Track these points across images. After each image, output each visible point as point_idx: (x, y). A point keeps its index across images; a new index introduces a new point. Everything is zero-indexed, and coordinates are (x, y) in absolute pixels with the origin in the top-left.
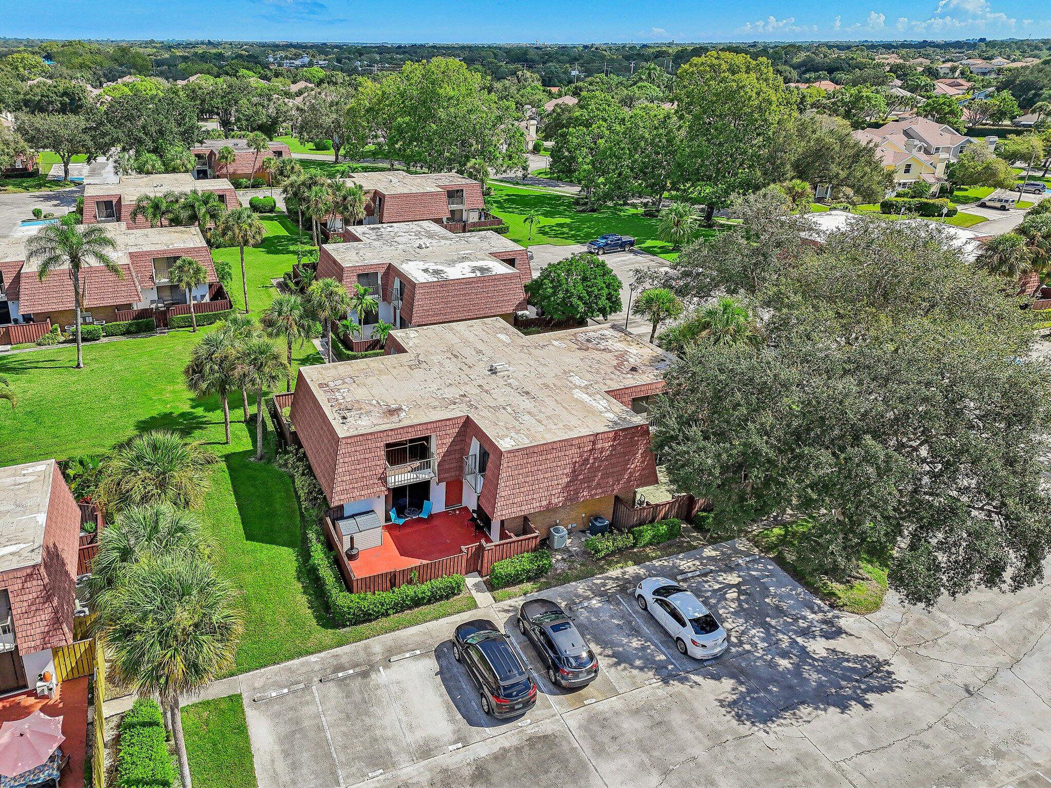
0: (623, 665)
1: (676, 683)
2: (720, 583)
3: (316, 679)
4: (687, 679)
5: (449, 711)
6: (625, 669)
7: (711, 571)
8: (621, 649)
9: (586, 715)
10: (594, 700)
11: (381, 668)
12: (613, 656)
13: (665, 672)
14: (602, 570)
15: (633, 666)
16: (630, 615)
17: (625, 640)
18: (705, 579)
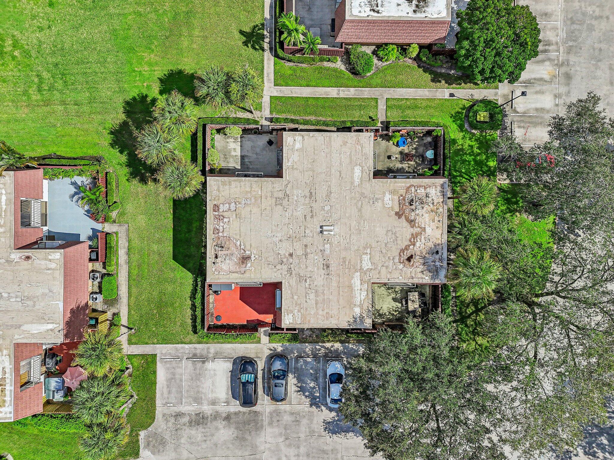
0: (301, 392)
1: (315, 407)
3: (185, 357)
4: (320, 407)
5: (228, 389)
6: (300, 395)
8: (304, 385)
11: (210, 361)
12: (299, 387)
13: (314, 401)
15: (304, 395)
17: (309, 382)
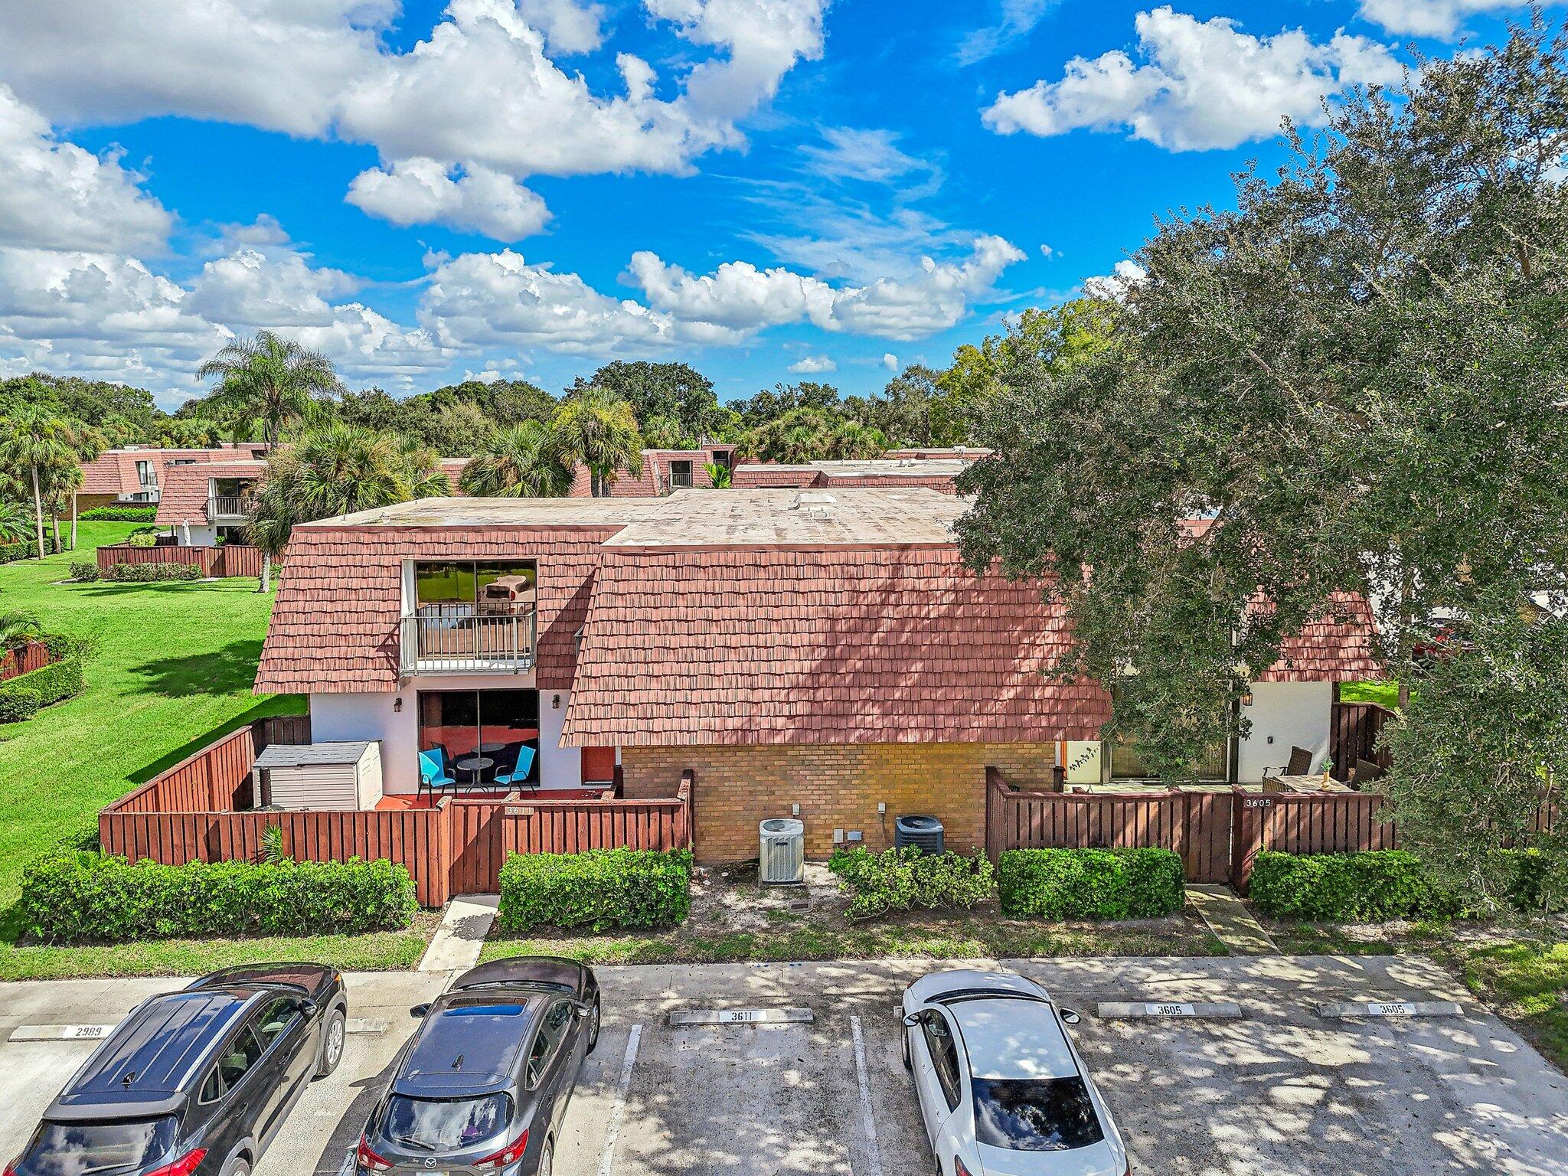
2: (1269, 1052)
7: (1259, 1015)
14: (869, 947)
18: (1217, 1030)
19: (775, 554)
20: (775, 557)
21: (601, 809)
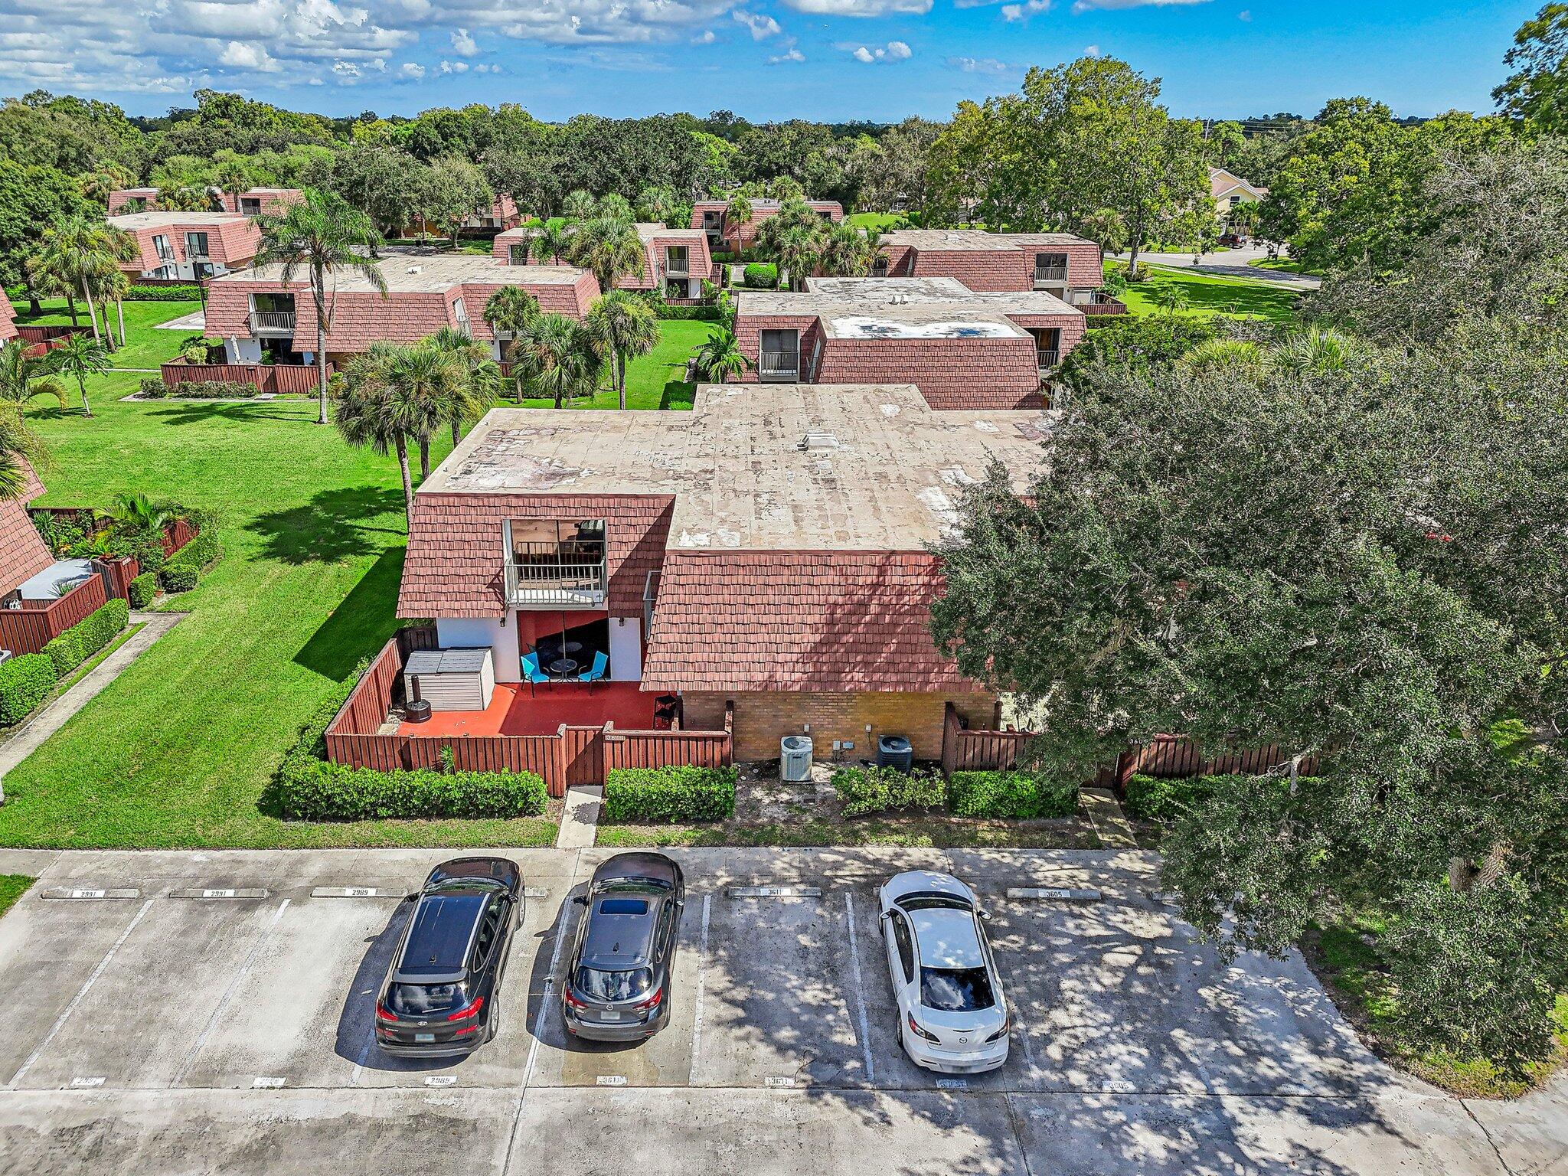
0: (749, 1028)
1: (837, 1102)
2: (1108, 927)
3: (166, 890)
4: (868, 1101)
6: (746, 1038)
7: (1105, 899)
8: (770, 996)
9: (577, 1105)
10: (623, 1081)
11: (286, 902)
12: (741, 1005)
13: (830, 1071)
14: (854, 838)
15: (768, 1038)
16: (846, 937)
17: (795, 981)
18: (1077, 910)
19: (796, 556)
20: (796, 559)
21: (672, 738)
